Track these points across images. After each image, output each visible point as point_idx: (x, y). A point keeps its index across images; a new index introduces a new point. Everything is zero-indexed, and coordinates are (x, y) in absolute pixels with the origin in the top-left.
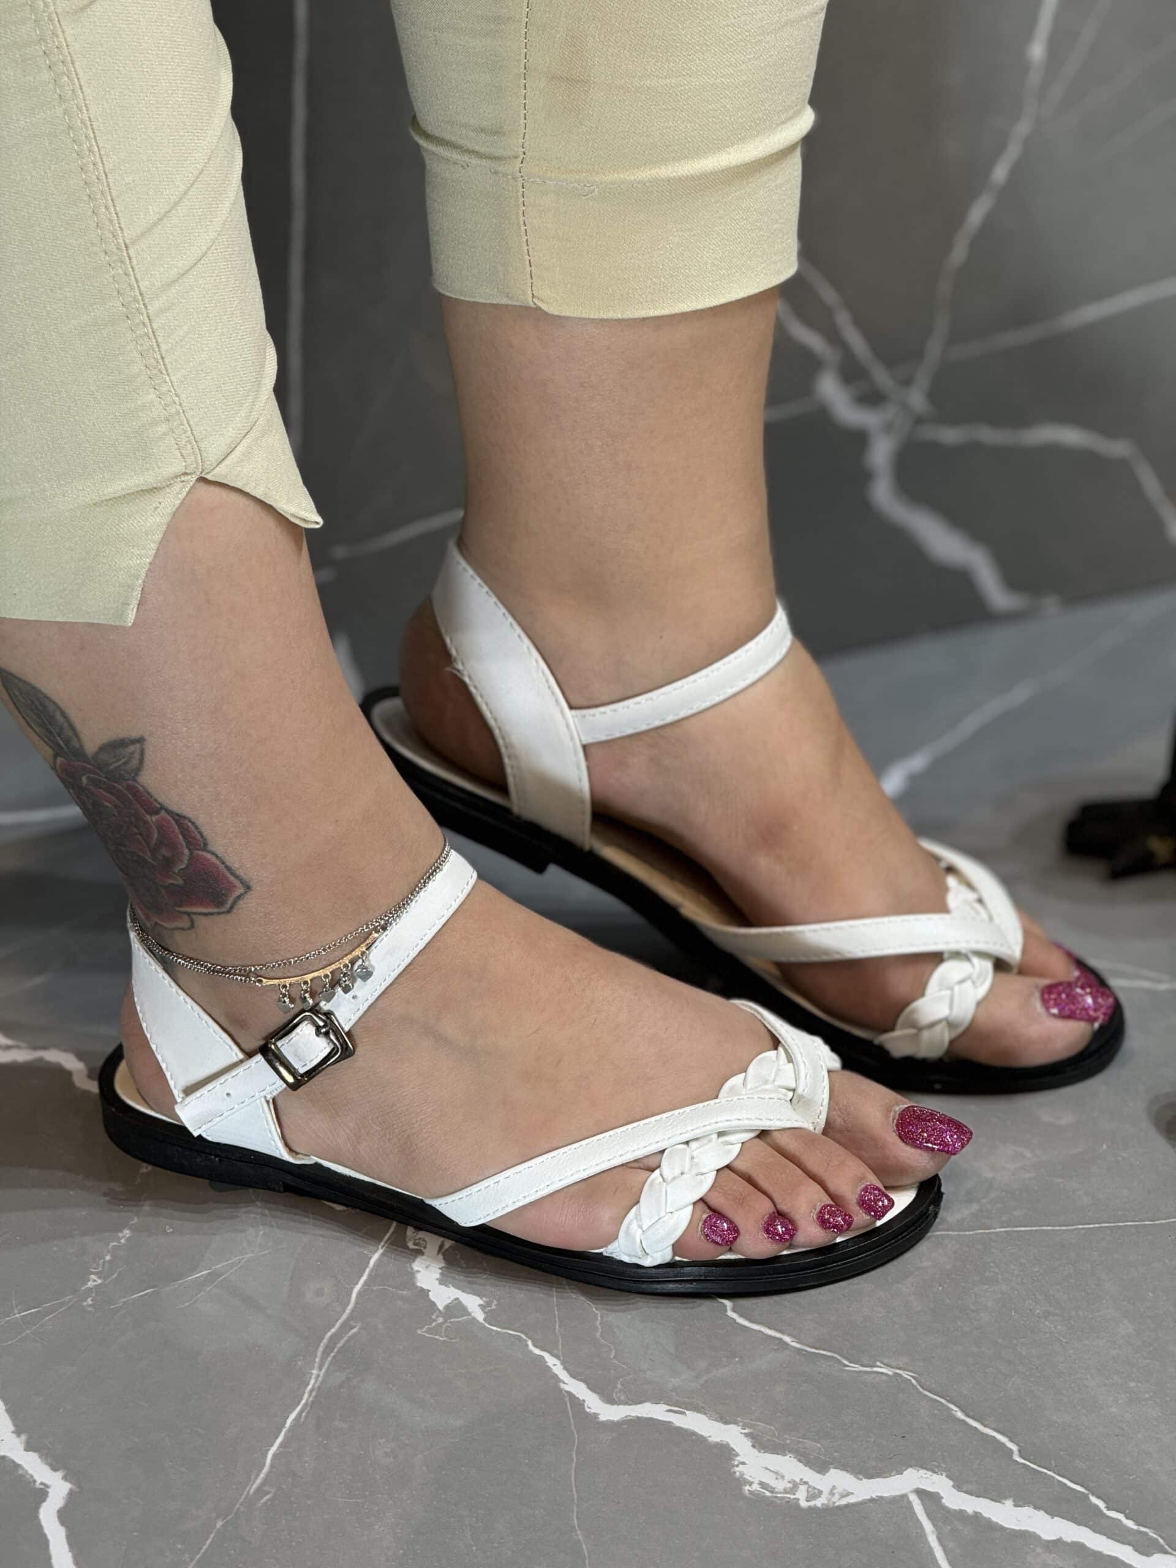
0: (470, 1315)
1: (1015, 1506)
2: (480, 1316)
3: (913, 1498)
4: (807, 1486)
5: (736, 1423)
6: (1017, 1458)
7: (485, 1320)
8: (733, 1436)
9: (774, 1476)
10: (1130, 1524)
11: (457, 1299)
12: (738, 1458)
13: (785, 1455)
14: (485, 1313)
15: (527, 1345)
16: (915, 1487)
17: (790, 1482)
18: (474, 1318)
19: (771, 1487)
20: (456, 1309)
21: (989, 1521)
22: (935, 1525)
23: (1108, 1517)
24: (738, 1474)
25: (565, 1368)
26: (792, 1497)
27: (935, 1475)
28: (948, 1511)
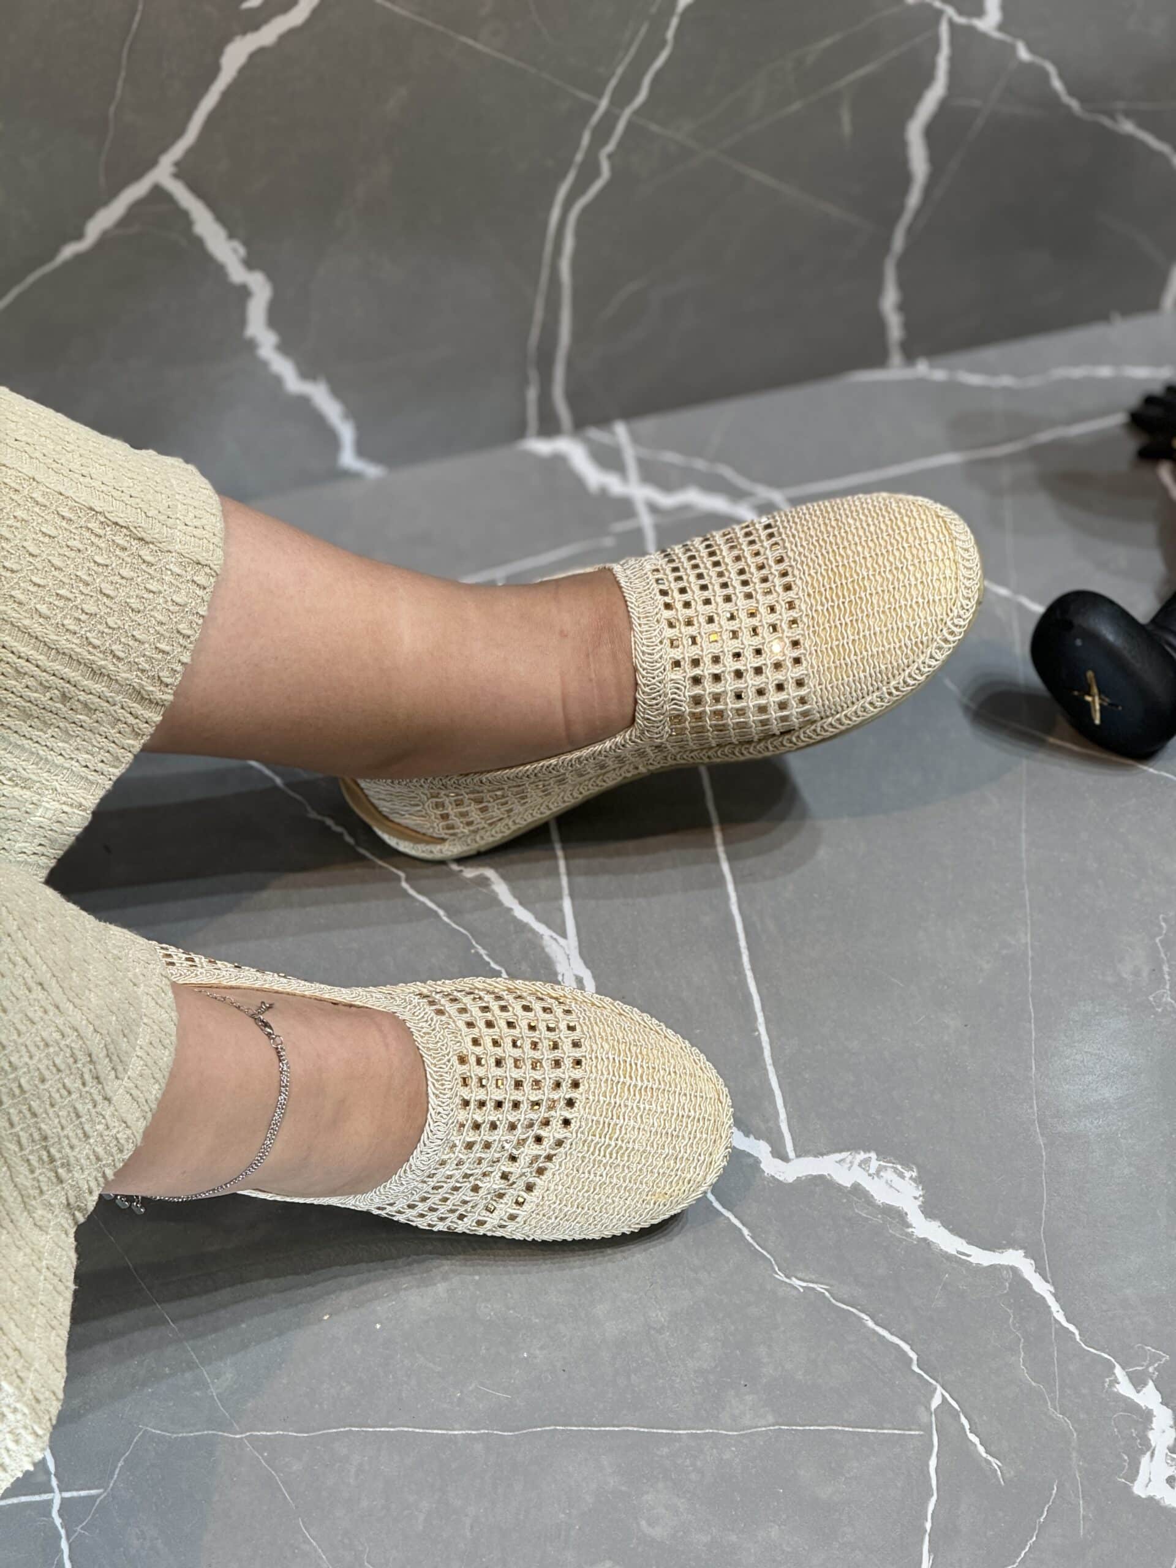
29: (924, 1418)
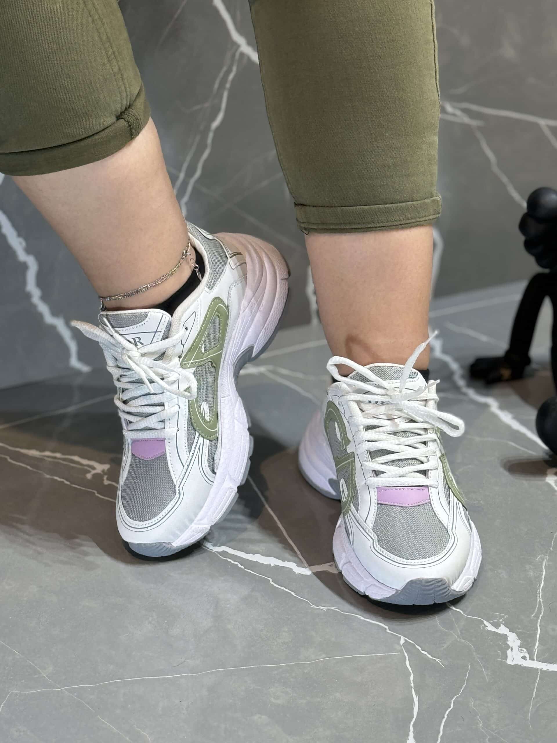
29: (398, 647)
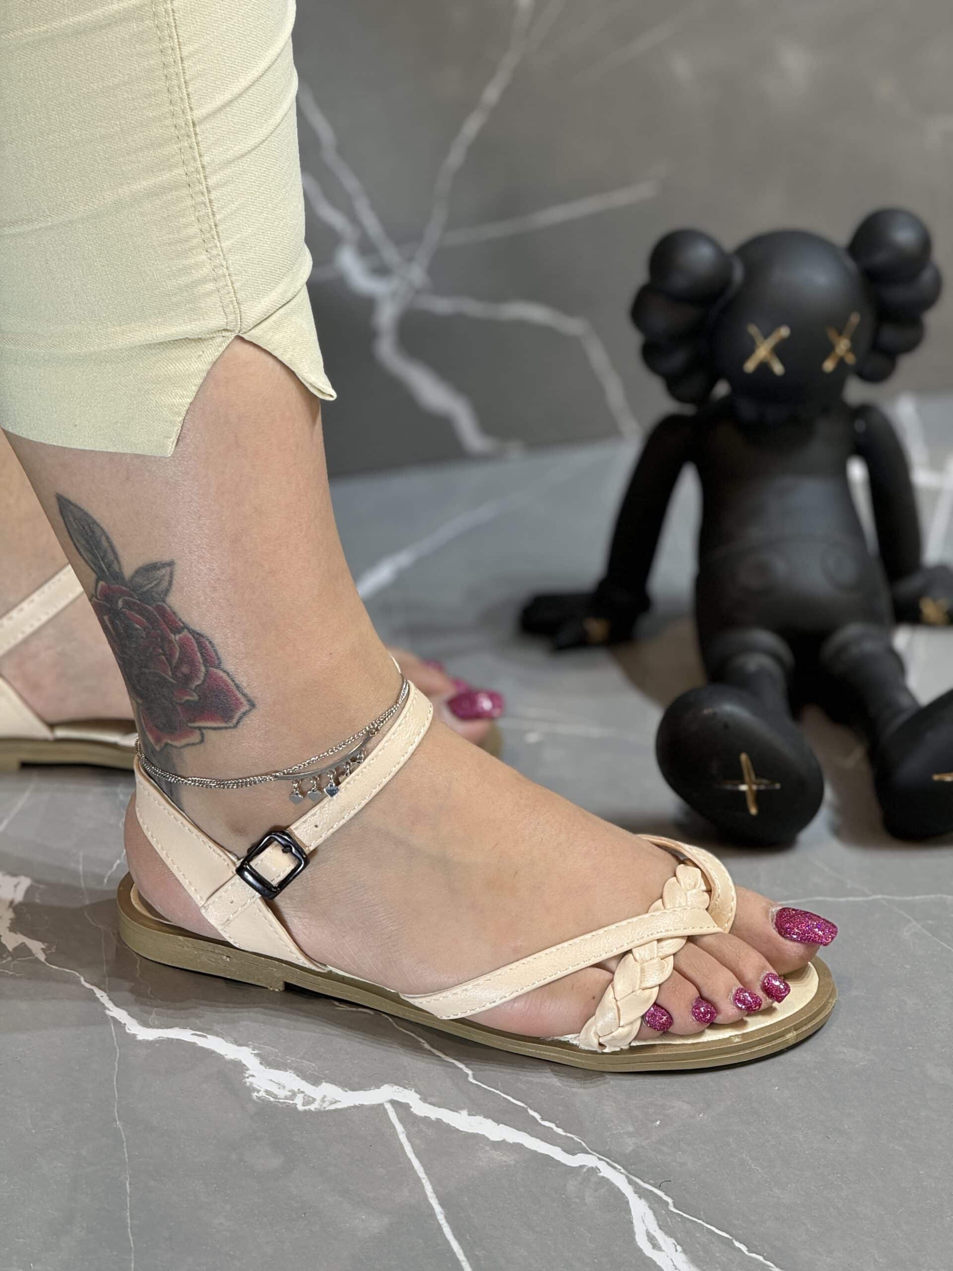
0: (33, 955)
1: (469, 1115)
2: (42, 957)
3: (388, 1107)
4: (303, 1095)
5: (247, 1045)
6: (471, 1079)
7: (46, 960)
8: (245, 1055)
9: (278, 1086)
10: (560, 1131)
11: (23, 943)
12: (248, 1072)
13: (287, 1071)
14: (46, 954)
15: (80, 981)
16: (389, 1098)
17: (289, 1091)
18: (37, 960)
19: (275, 1095)
20: (22, 950)
21: (448, 1125)
22: (405, 1127)
23: (545, 1126)
24: (248, 1084)
25: (110, 999)
26: (291, 1102)
27: (406, 1090)
28: (415, 1116)
